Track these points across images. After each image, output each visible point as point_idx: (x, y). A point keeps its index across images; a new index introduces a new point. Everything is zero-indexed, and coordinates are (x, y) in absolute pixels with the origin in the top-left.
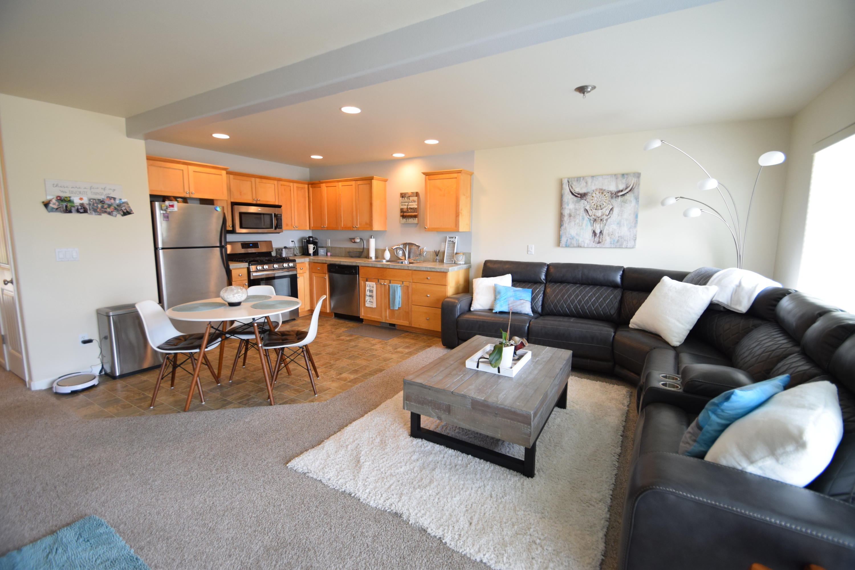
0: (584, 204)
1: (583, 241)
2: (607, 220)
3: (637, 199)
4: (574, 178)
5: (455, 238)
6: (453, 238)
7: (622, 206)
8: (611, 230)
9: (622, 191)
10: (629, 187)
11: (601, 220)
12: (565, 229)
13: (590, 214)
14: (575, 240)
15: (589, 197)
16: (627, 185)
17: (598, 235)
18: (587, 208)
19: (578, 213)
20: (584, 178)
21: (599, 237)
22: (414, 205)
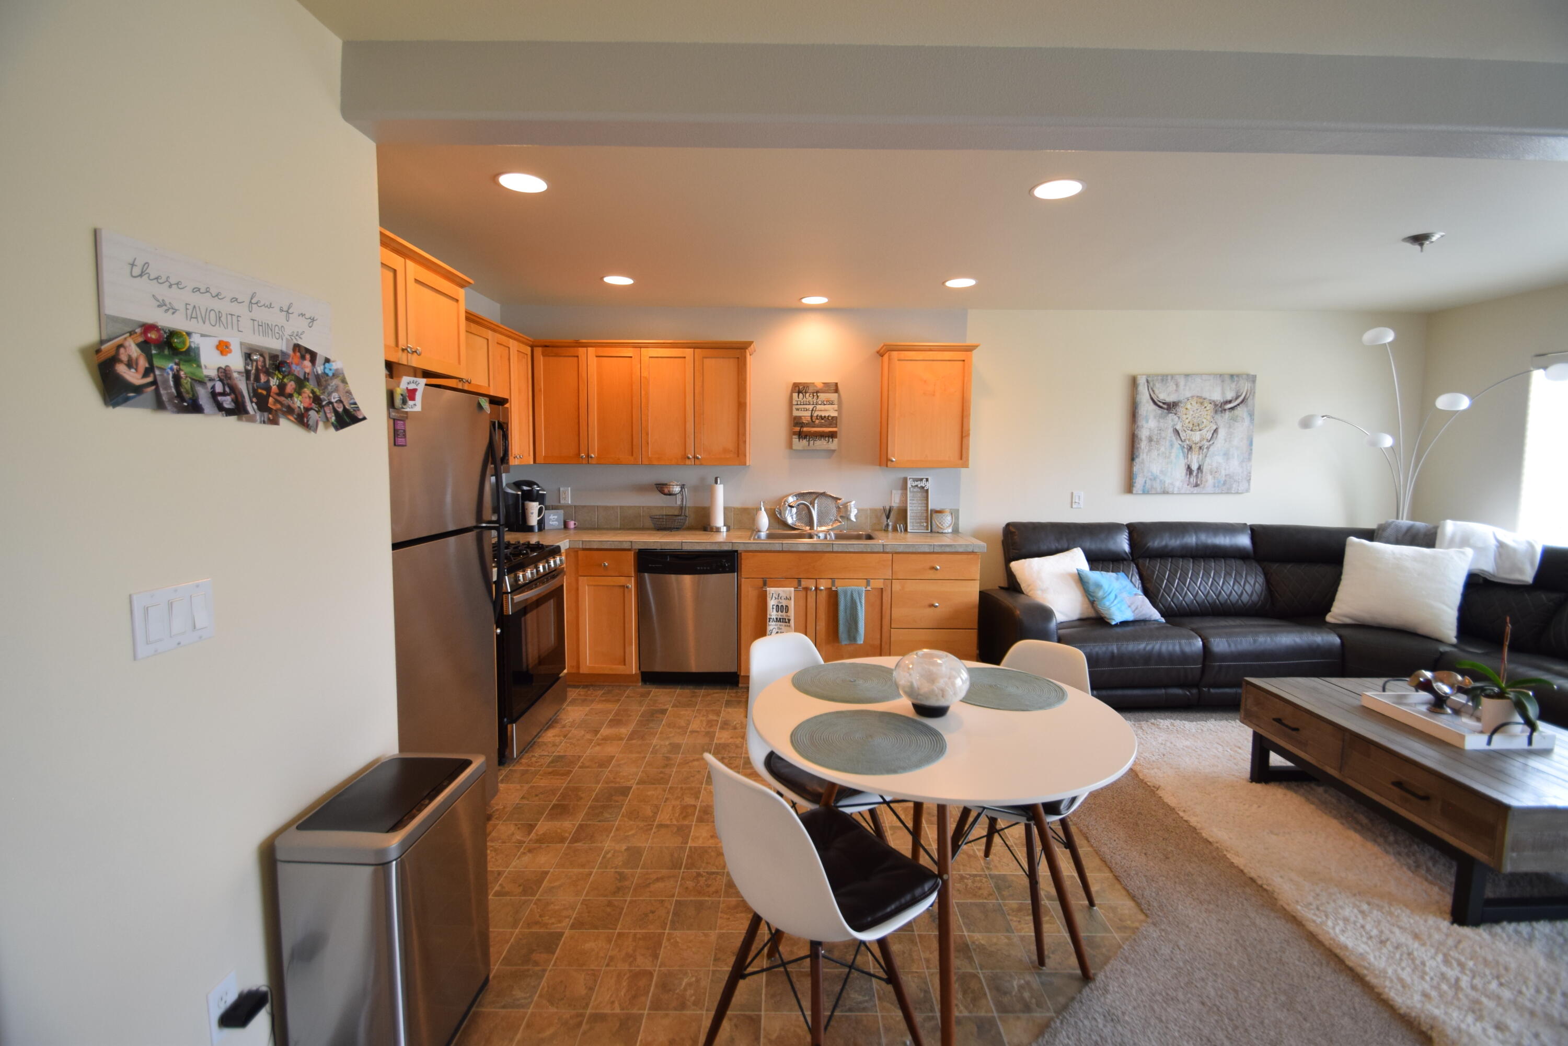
0: (1173, 420)
1: (1172, 484)
2: (1208, 448)
3: (1251, 415)
4: (1157, 375)
5: (927, 480)
6: (921, 480)
7: (1230, 427)
8: (1214, 465)
9: (1230, 402)
10: (1240, 396)
11: (1200, 448)
12: (1143, 462)
13: (1183, 438)
14: (1158, 481)
15: (1181, 410)
16: (1237, 392)
17: (1195, 473)
18: (1178, 427)
19: (1163, 435)
20: (1173, 376)
21: (1197, 476)
22: (831, 412)
